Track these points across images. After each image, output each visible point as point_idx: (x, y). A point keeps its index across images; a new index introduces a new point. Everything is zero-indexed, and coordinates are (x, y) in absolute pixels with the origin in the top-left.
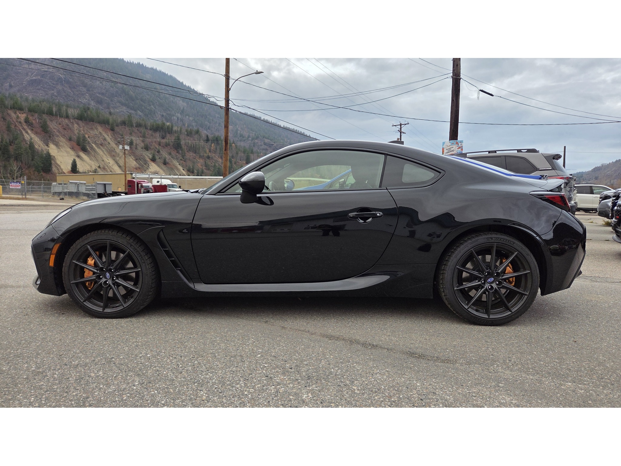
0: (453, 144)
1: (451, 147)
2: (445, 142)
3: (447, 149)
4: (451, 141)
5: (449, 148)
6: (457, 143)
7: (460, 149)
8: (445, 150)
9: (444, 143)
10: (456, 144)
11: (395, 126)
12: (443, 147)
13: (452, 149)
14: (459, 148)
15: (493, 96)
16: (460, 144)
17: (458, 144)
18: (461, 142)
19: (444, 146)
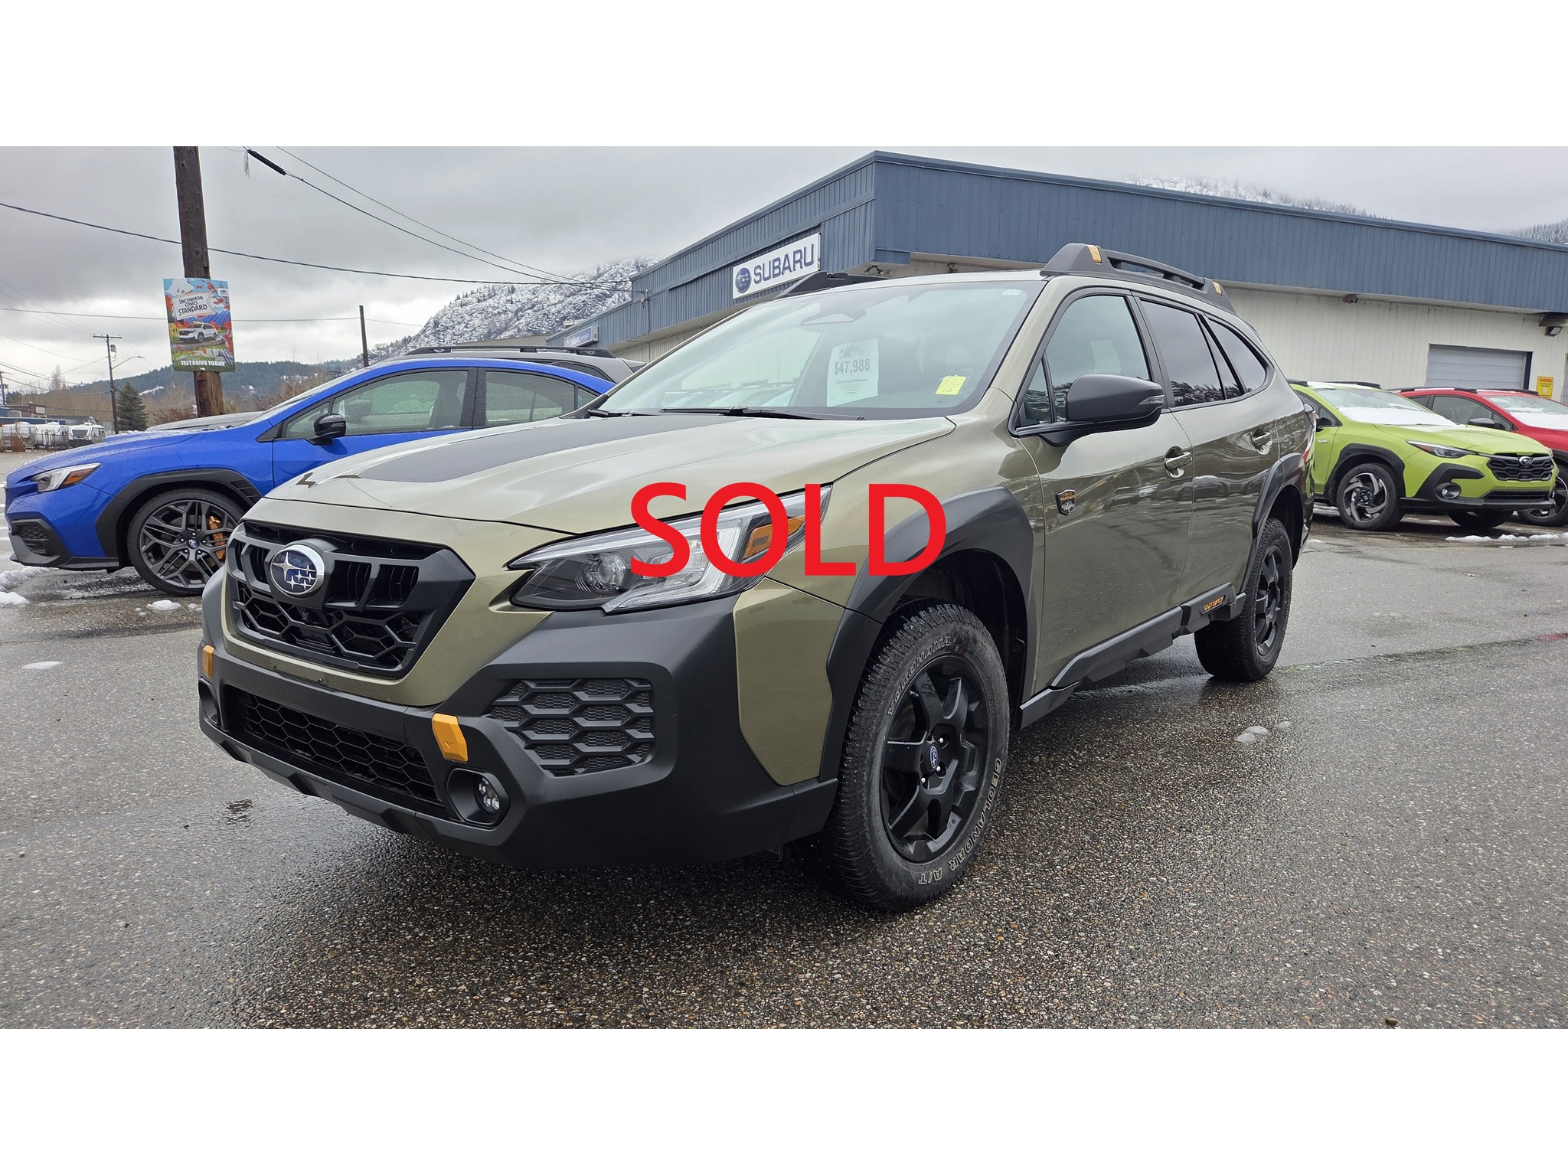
0: (201, 287)
1: (194, 296)
2: (173, 279)
3: (183, 301)
4: (192, 279)
5: (190, 300)
6: (211, 287)
7: (222, 305)
8: (175, 302)
9: (168, 283)
10: (210, 289)
12: (168, 292)
13: (200, 302)
14: (220, 301)
15: (284, 173)
16: (219, 290)
17: (216, 291)
18: (223, 285)
19: (172, 292)
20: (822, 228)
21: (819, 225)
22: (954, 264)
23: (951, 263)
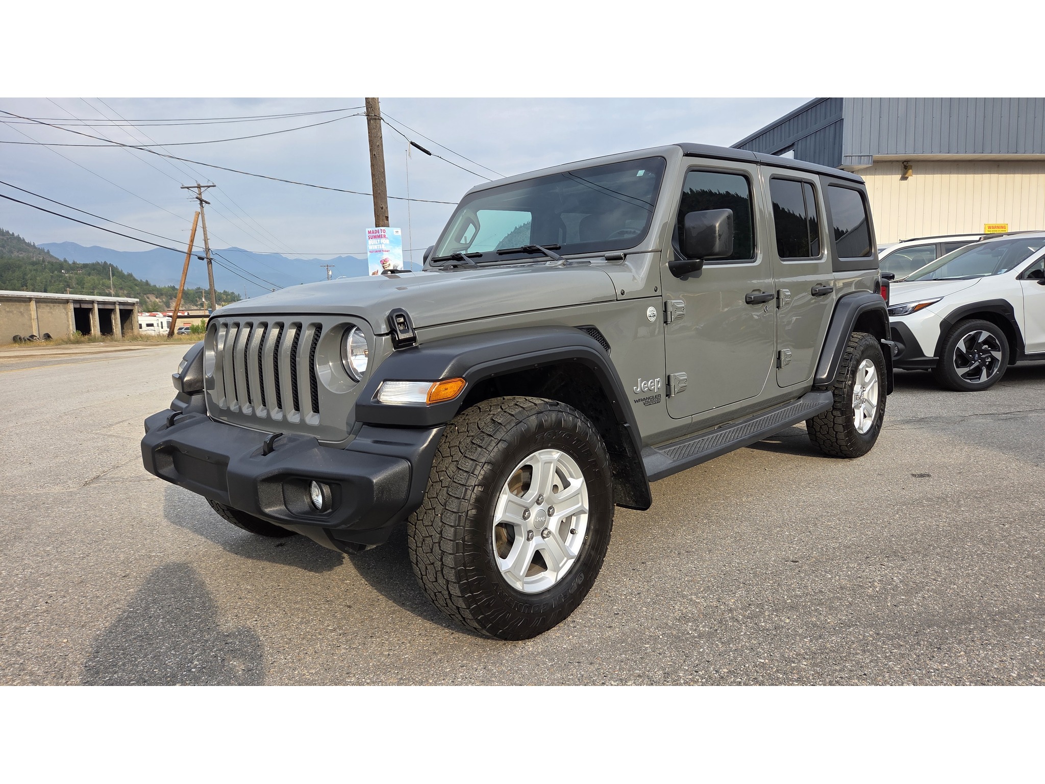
11: (188, 188)
15: (430, 154)
20: (795, 147)
21: (793, 144)
22: (907, 161)
23: (905, 161)
